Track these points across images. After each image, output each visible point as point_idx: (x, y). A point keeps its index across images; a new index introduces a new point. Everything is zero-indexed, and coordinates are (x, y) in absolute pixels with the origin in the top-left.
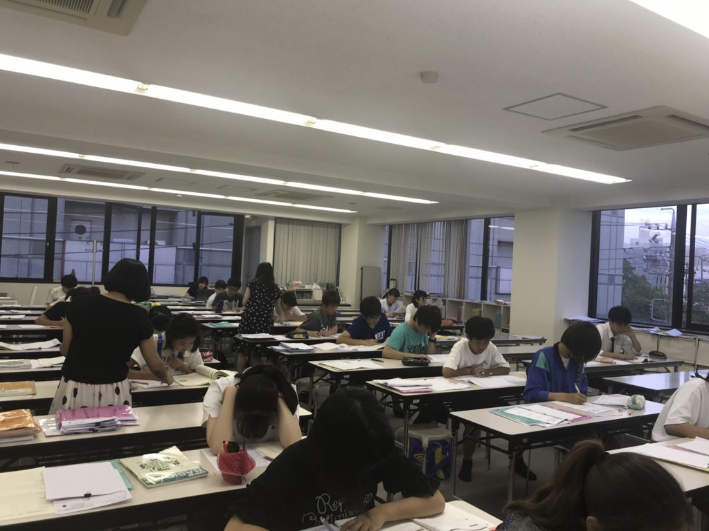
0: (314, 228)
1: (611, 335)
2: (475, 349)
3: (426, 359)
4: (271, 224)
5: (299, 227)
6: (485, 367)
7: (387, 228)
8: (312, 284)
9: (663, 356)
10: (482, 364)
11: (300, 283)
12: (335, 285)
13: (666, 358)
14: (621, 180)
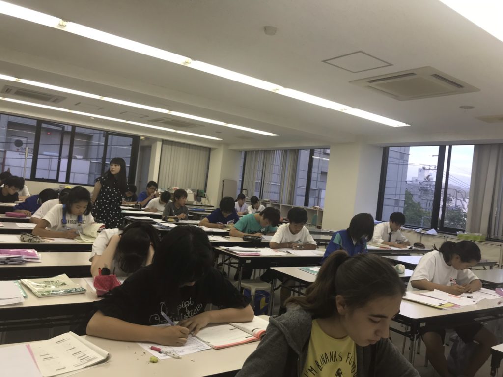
0: (191, 150)
1: (389, 231)
3: (260, 237)
4: (159, 145)
5: (179, 148)
6: (300, 243)
7: (243, 153)
9: (423, 246)
10: (297, 242)
12: (203, 192)
13: (424, 248)
14: (403, 124)
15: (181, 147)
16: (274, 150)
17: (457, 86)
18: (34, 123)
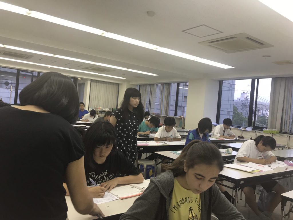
0: (108, 85)
1: (223, 129)
2: (168, 130)
4: (89, 82)
5: (101, 84)
6: (172, 138)
7: (138, 86)
8: (106, 108)
9: (243, 138)
10: (170, 137)
11: (101, 107)
13: (244, 139)
14: (230, 67)
15: (102, 83)
16: (156, 84)
17: (261, 44)
18: (15, 71)
